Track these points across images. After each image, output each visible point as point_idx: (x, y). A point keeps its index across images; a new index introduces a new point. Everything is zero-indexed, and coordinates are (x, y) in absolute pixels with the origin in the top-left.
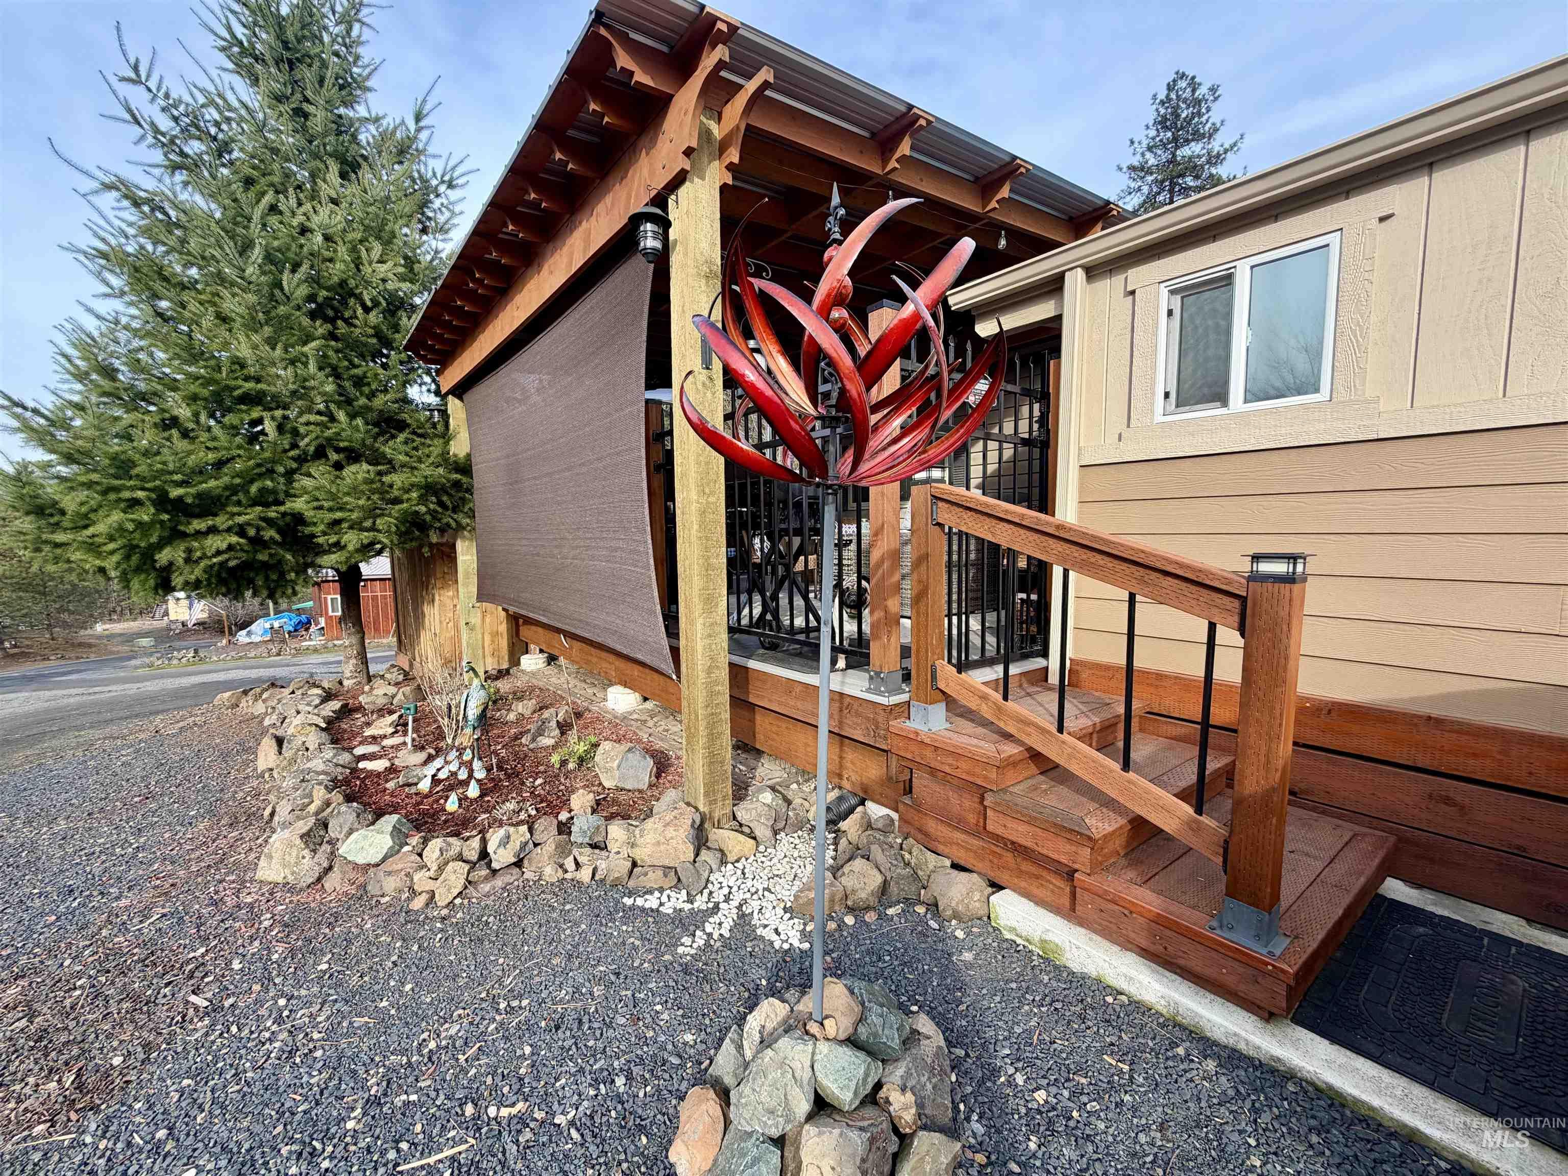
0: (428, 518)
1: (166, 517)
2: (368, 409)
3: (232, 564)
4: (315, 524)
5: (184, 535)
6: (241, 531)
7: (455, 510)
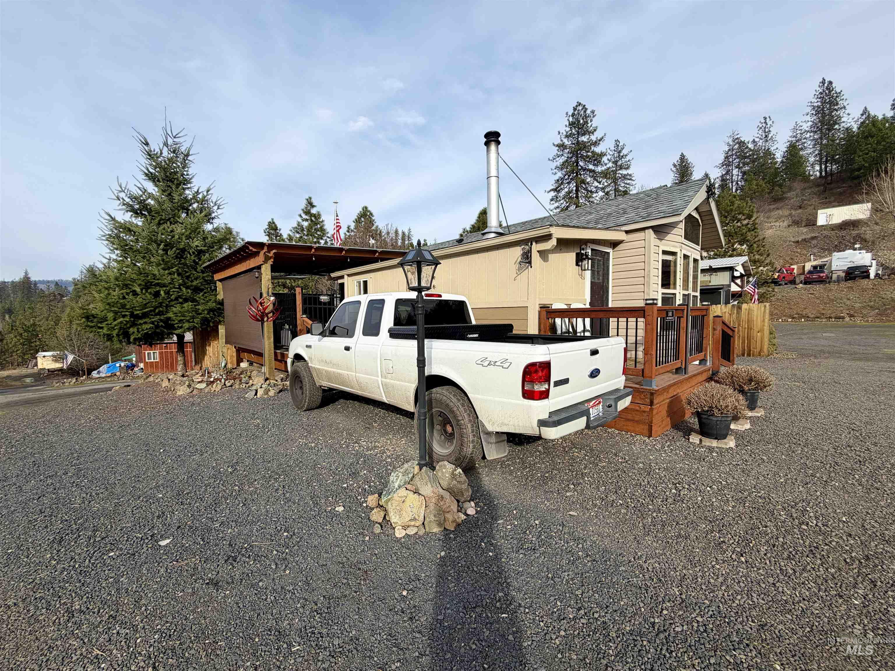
0: (210, 319)
1: (132, 319)
2: (192, 286)
3: (150, 332)
4: (174, 321)
5: (136, 325)
6: (153, 323)
7: (219, 316)
